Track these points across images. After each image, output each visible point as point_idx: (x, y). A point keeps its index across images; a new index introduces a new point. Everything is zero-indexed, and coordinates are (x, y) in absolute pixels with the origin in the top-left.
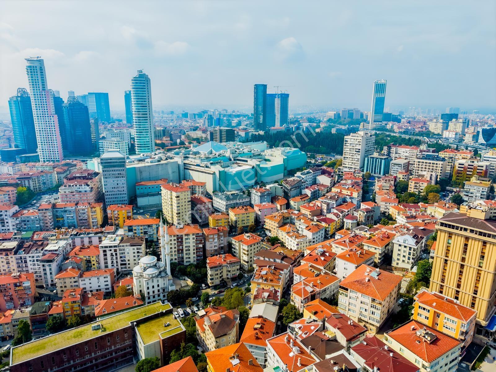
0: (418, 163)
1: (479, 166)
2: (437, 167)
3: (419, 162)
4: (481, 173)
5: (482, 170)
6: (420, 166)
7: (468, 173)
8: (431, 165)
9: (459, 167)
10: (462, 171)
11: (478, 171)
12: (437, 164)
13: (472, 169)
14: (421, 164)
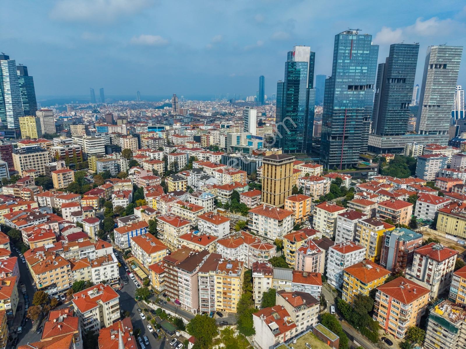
0: (24, 159)
1: (76, 148)
2: (44, 157)
3: (25, 157)
4: (79, 153)
5: (79, 151)
6: (28, 161)
7: (70, 156)
8: (39, 157)
9: (62, 153)
10: (65, 155)
11: (77, 152)
12: (43, 155)
13: (72, 152)
14: (28, 158)
